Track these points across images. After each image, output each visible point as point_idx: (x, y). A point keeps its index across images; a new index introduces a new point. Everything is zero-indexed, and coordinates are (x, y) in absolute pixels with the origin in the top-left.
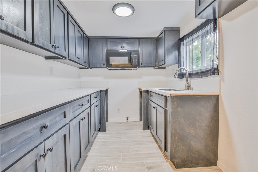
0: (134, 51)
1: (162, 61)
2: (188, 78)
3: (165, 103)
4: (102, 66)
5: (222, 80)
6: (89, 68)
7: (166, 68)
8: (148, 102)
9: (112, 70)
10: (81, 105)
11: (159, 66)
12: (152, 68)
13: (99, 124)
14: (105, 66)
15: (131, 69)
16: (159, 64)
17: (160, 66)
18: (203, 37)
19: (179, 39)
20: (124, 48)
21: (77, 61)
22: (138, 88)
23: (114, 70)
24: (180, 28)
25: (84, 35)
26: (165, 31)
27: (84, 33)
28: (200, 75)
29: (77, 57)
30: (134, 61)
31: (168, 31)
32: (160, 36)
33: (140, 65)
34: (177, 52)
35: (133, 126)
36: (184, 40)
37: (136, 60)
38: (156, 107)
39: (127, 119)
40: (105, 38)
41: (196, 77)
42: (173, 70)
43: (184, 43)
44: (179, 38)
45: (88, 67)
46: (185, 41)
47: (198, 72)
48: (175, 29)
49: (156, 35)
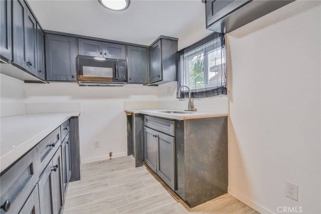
0: (120, 61)
1: (159, 76)
2: (191, 98)
3: (174, 129)
4: (70, 79)
5: (231, 99)
6: (45, 82)
7: (159, 85)
8: (143, 129)
9: (85, 85)
10: (50, 146)
11: (152, 83)
12: (142, 85)
13: (70, 170)
14: (75, 79)
15: (115, 86)
16: (152, 81)
17: (154, 83)
18: (206, 52)
19: (177, 52)
20: (105, 54)
21: (27, 68)
22: (125, 111)
23: (88, 86)
24: (178, 39)
25: (38, 27)
26: (162, 40)
27: (37, 22)
28: (205, 94)
29: (27, 61)
30: (121, 75)
31: (165, 40)
32: (154, 46)
33: (129, 81)
34: (174, 66)
35: (121, 163)
36: (184, 54)
37: (123, 73)
38: (157, 136)
39: (111, 155)
40: (75, 37)
41: (200, 96)
42: (169, 88)
43: (183, 57)
44: (177, 50)
45: (43, 80)
46: (186, 55)
47: (203, 91)
48: (173, 39)
49: (149, 44)
